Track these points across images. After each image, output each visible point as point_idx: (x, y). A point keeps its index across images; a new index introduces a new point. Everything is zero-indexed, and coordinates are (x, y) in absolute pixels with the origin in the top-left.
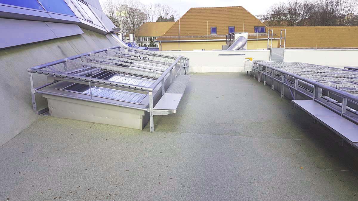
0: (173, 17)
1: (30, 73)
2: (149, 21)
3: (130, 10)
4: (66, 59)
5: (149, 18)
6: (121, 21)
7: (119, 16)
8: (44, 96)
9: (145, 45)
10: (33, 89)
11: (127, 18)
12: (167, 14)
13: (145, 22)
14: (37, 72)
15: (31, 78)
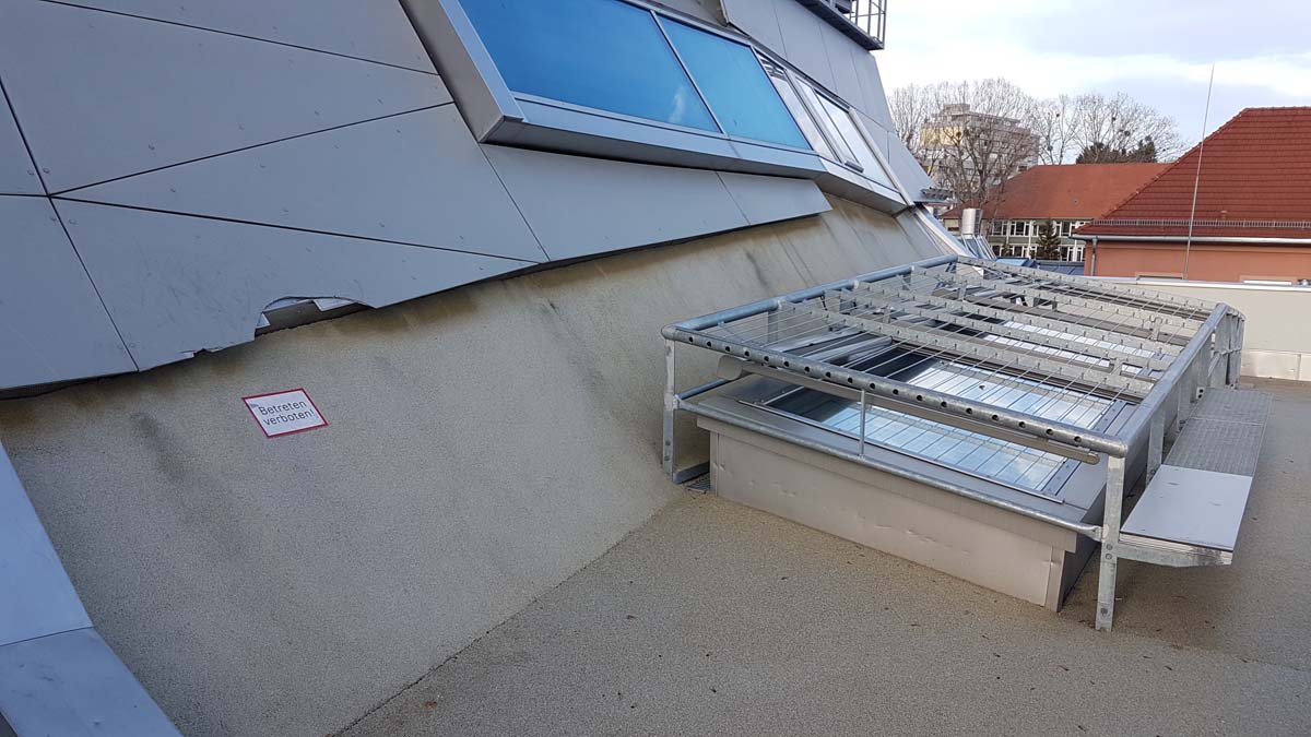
0: (1152, 144)
1: (670, 343)
2: (1043, 160)
3: (978, 124)
4: (778, 301)
5: (1050, 149)
6: (937, 163)
7: (932, 147)
8: (702, 424)
9: (1018, 249)
10: (671, 396)
11: (961, 153)
12: (1127, 134)
13: (1030, 165)
14: (691, 339)
15: (670, 359)
